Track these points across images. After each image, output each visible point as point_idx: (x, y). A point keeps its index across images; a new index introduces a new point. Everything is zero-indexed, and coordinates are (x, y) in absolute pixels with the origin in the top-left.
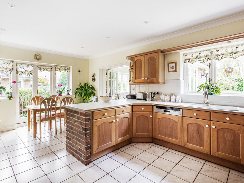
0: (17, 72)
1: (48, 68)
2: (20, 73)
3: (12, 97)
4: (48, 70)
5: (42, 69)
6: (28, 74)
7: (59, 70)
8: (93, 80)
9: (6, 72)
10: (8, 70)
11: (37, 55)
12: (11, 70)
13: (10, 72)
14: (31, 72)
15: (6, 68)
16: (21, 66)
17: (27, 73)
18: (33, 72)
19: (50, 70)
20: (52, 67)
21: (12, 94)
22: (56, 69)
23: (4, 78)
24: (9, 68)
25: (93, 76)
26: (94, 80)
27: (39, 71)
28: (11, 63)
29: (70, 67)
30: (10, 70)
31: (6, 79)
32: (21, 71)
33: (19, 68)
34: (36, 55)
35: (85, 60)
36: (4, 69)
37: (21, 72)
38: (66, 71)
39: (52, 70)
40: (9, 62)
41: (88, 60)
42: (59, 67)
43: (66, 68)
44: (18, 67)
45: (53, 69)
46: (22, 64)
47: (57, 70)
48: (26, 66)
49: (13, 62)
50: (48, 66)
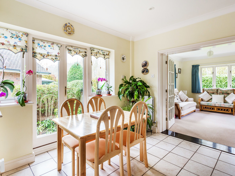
0: (34, 55)
1: (81, 50)
2: (38, 56)
3: (25, 100)
4: (81, 54)
5: (73, 52)
6: (52, 59)
7: (96, 55)
8: (143, 72)
9: (16, 54)
10: (19, 49)
11: (68, 25)
12: (24, 51)
13: (22, 53)
14: (56, 56)
15: (14, 46)
16: (41, 43)
17: (50, 57)
18: (59, 56)
19: (84, 54)
20: (86, 49)
21: (27, 95)
22: (91, 53)
23: (12, 73)
24: (19, 46)
25: (143, 66)
26: (145, 71)
27: (68, 56)
28: (24, 38)
29: (109, 52)
30: (22, 50)
31: (14, 73)
32: (41, 52)
33: (38, 47)
34: (66, 25)
35: (129, 41)
36: (11, 48)
37: (41, 54)
38: (104, 57)
39: (86, 55)
40: (20, 34)
41: (133, 42)
42: (96, 51)
43: (105, 53)
44: (36, 45)
45: (88, 53)
46: (42, 40)
47: (93, 54)
48: (49, 46)
49: (27, 35)
50: (81, 48)
